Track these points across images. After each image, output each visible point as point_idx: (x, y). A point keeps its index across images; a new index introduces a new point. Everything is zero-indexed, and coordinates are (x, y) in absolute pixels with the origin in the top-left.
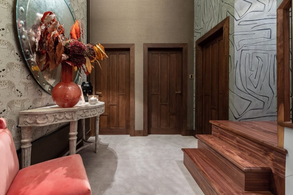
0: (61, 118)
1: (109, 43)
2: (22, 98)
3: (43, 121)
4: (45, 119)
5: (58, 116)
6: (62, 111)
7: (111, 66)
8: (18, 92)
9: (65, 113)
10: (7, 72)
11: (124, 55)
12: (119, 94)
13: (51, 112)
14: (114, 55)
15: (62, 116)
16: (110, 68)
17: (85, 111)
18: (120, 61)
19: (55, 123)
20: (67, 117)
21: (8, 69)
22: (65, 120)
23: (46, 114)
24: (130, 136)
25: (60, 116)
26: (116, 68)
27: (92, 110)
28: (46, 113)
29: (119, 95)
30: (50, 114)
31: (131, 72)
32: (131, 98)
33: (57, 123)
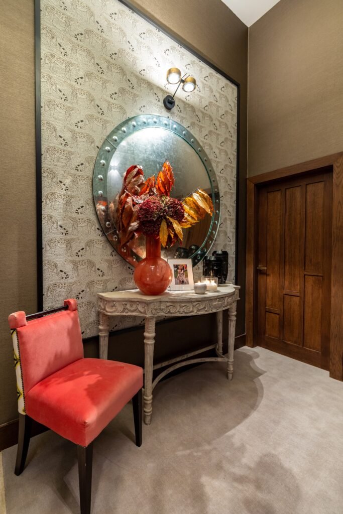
0: (132, 309)
1: (282, 166)
2: (105, 278)
3: (111, 309)
4: (113, 307)
5: (128, 306)
6: (133, 300)
7: (287, 214)
8: (99, 271)
9: (138, 303)
10: (86, 251)
11: (320, 184)
12: (306, 273)
13: (119, 300)
14: (294, 189)
15: (134, 307)
16: (287, 217)
17: (168, 304)
18: (308, 200)
19: (124, 314)
20: (139, 309)
21: (88, 247)
22: (137, 312)
23: (114, 301)
24: (330, 376)
25: (131, 306)
26: (299, 216)
27: (183, 305)
28: (113, 299)
29: (305, 275)
30: (118, 301)
31: (334, 222)
32: (334, 286)
33: (127, 314)
